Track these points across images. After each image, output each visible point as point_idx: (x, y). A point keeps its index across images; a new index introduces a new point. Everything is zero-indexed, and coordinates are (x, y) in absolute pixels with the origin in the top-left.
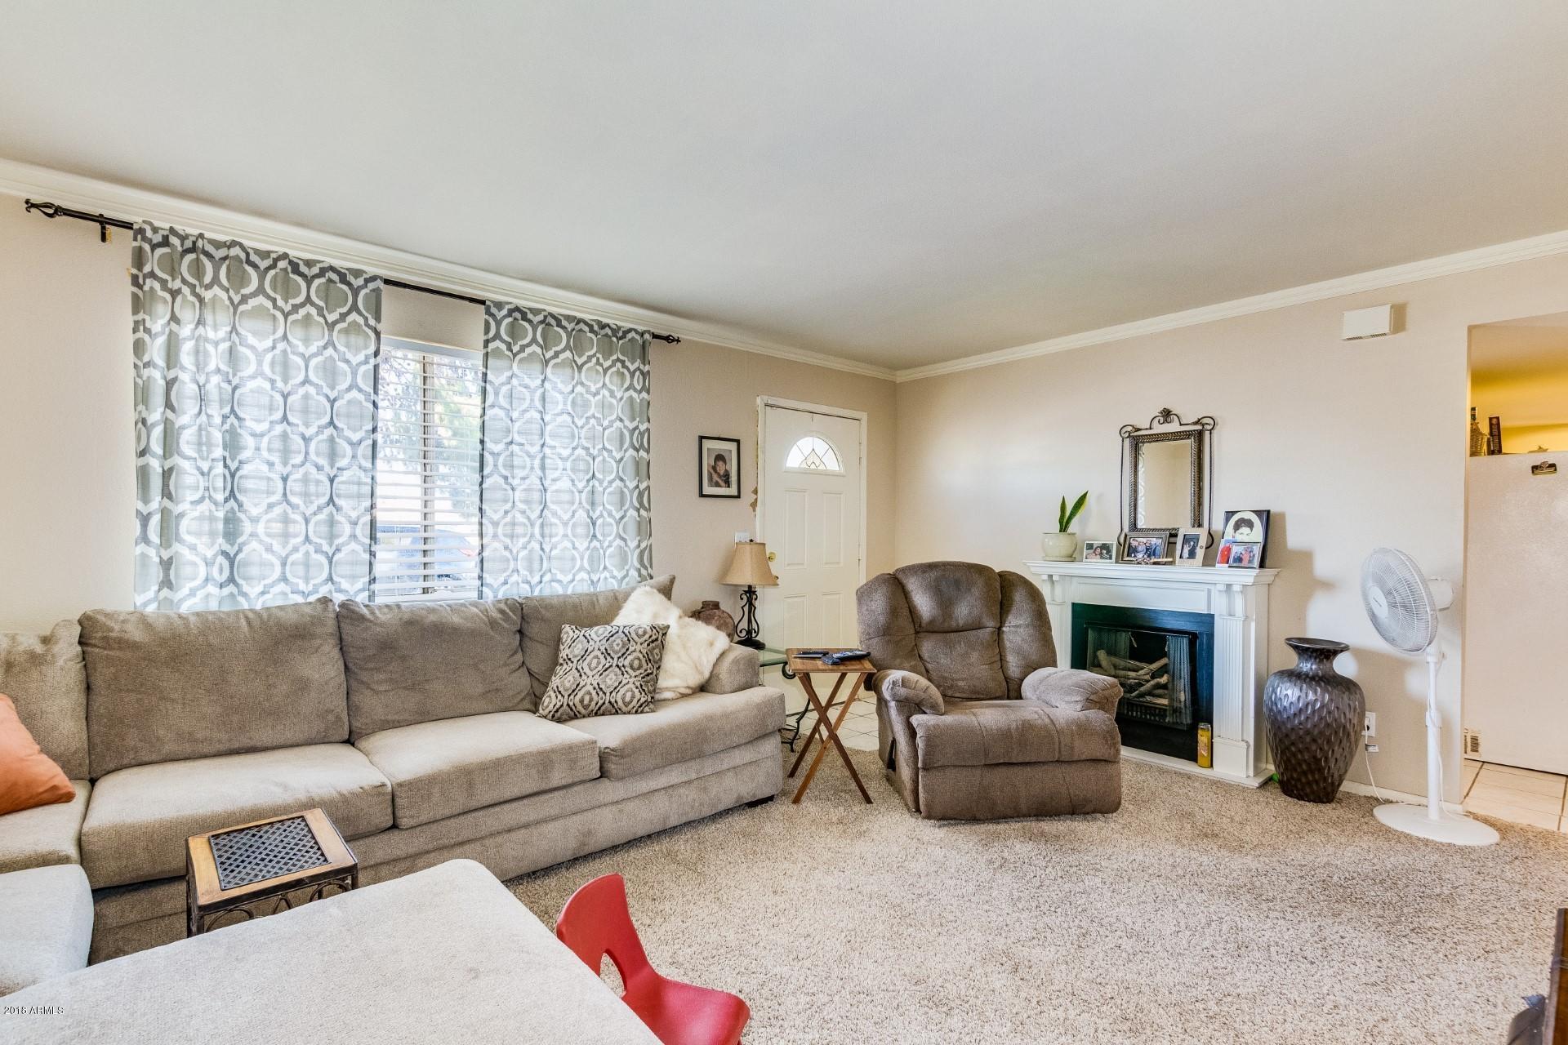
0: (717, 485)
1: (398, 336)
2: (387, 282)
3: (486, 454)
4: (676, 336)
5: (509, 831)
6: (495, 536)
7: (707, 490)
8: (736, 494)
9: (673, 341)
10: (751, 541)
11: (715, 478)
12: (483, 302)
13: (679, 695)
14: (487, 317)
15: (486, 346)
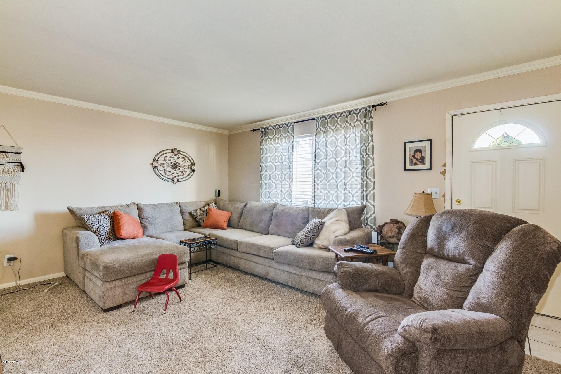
0: (416, 164)
1: (297, 135)
2: (295, 123)
3: (316, 164)
4: (384, 102)
5: (254, 262)
6: (318, 189)
7: (408, 167)
8: (429, 168)
9: (384, 104)
10: (423, 192)
11: (414, 161)
12: (314, 119)
13: (318, 247)
14: (316, 122)
15: (316, 131)
